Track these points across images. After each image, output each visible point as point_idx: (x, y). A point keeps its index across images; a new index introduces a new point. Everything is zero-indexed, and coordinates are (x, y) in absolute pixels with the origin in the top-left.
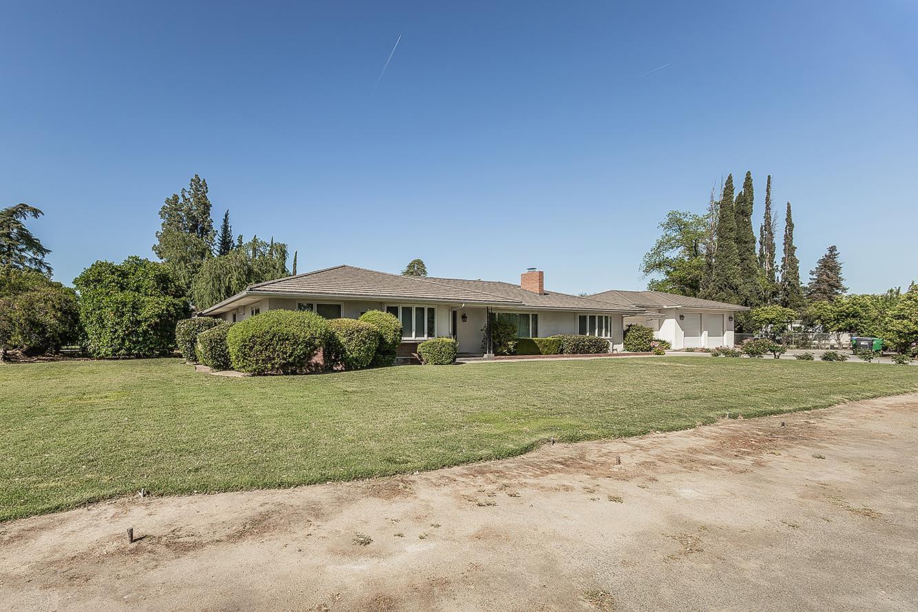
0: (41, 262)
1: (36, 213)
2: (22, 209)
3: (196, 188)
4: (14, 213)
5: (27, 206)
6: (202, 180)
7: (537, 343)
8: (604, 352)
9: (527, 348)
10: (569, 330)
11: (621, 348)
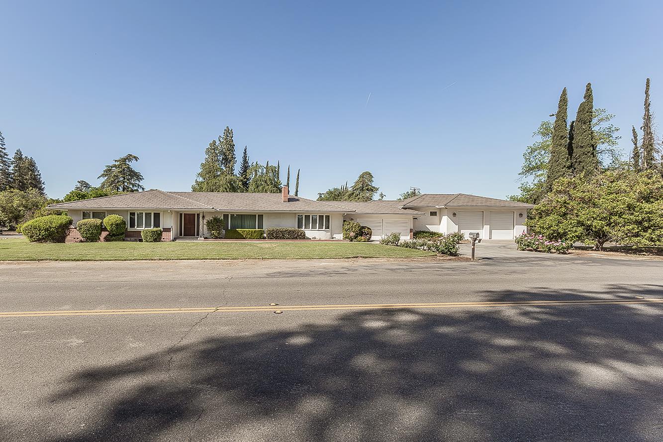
0: (138, 185)
1: (136, 158)
2: (130, 158)
3: (227, 135)
4: (125, 159)
5: (131, 155)
6: (230, 129)
7: (241, 232)
8: (300, 238)
9: (233, 234)
10: (290, 224)
11: (339, 236)
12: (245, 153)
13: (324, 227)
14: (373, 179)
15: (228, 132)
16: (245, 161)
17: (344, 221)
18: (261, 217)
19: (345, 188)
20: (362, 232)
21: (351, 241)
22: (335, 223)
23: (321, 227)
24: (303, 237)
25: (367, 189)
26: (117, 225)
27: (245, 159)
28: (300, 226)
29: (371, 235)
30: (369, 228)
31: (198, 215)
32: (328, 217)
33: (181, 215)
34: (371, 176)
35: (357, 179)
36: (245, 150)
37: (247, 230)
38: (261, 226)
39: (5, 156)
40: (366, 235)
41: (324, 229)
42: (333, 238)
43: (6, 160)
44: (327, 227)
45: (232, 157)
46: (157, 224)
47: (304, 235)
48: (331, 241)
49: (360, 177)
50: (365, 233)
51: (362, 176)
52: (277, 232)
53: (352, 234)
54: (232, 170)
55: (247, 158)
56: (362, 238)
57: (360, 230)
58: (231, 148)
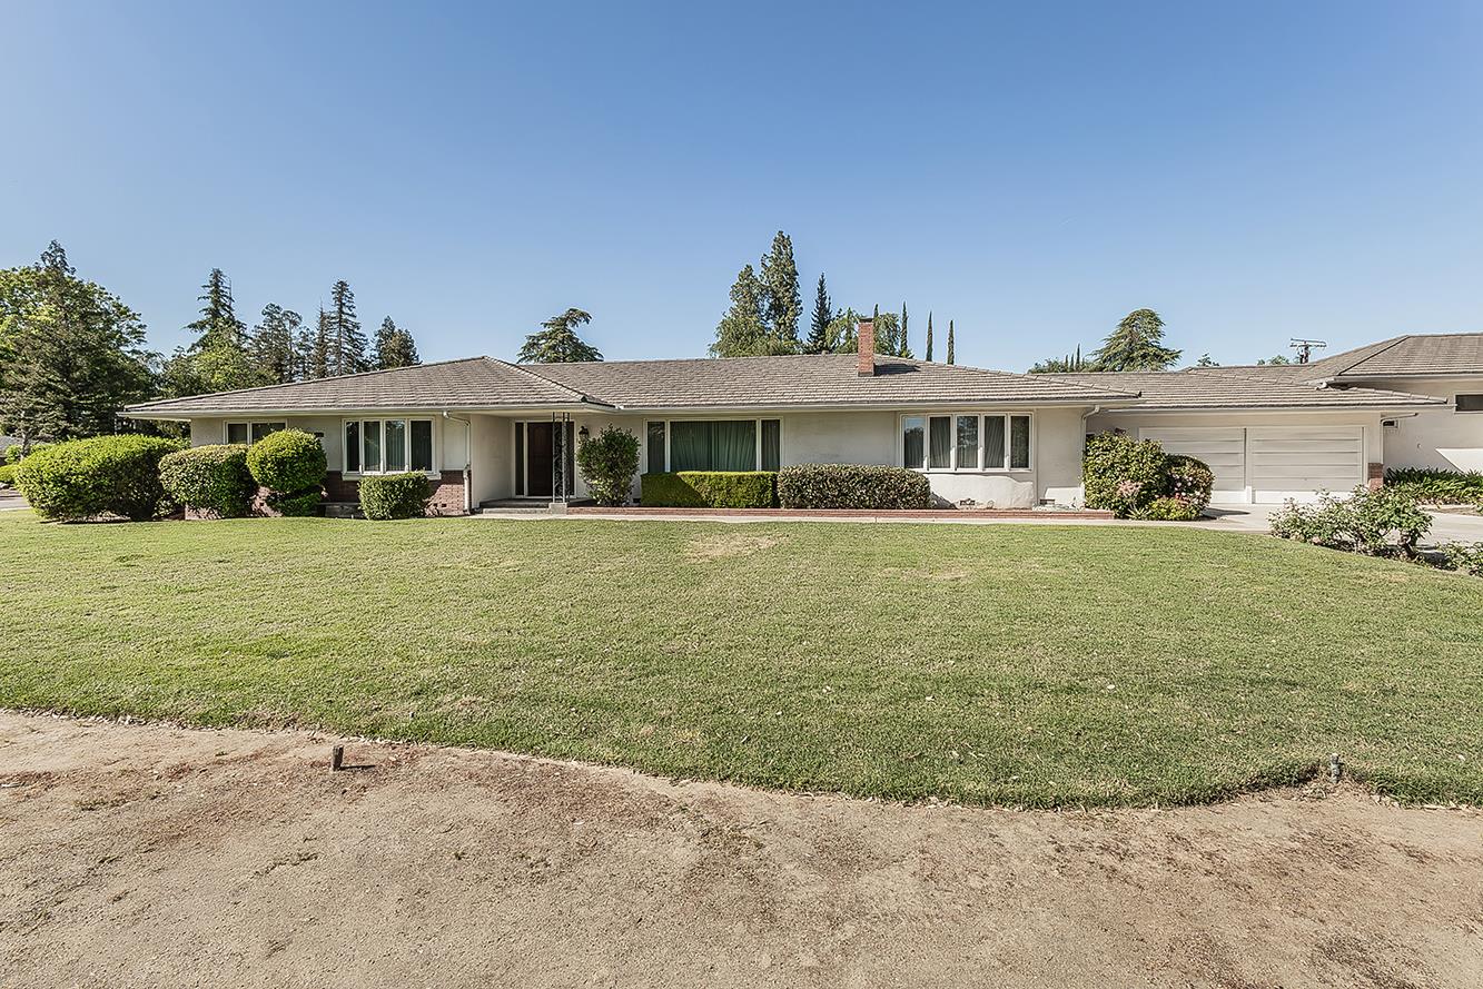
3: (779, 249)
5: (577, 311)
6: (787, 237)
7: (691, 482)
8: (907, 504)
9: (665, 492)
10: (878, 453)
11: (1071, 496)
12: (821, 291)
13: (1007, 460)
14: (1161, 328)
15: (783, 242)
16: (823, 310)
17: (1090, 438)
18: (772, 427)
19: (1075, 361)
20: (1170, 479)
21: (1124, 515)
22: (1053, 444)
23: (994, 459)
24: (922, 499)
25: (1144, 356)
26: (280, 463)
27: (823, 304)
28: (912, 458)
29: (1207, 490)
30: (1198, 464)
31: (570, 425)
32: (1022, 424)
33: (519, 427)
34: (1156, 319)
35: (1112, 329)
36: (822, 283)
37: (712, 474)
38: (772, 461)
39: (356, 330)
40: (1190, 490)
41: (1006, 469)
42: (1043, 502)
43: (358, 337)
44: (1021, 461)
45: (792, 301)
46: (422, 459)
47: (926, 492)
48: (1036, 515)
49: (1123, 325)
50: (1185, 483)
51: (1129, 323)
52: (820, 480)
53: (1128, 489)
54: (793, 331)
55: (827, 301)
56: (1174, 502)
57: (1160, 471)
58: (790, 278)
